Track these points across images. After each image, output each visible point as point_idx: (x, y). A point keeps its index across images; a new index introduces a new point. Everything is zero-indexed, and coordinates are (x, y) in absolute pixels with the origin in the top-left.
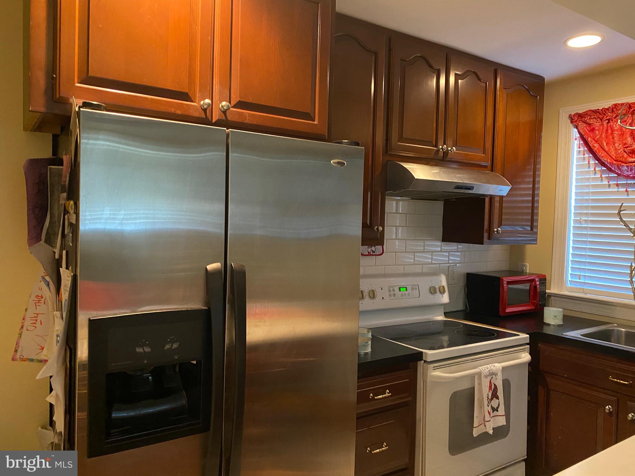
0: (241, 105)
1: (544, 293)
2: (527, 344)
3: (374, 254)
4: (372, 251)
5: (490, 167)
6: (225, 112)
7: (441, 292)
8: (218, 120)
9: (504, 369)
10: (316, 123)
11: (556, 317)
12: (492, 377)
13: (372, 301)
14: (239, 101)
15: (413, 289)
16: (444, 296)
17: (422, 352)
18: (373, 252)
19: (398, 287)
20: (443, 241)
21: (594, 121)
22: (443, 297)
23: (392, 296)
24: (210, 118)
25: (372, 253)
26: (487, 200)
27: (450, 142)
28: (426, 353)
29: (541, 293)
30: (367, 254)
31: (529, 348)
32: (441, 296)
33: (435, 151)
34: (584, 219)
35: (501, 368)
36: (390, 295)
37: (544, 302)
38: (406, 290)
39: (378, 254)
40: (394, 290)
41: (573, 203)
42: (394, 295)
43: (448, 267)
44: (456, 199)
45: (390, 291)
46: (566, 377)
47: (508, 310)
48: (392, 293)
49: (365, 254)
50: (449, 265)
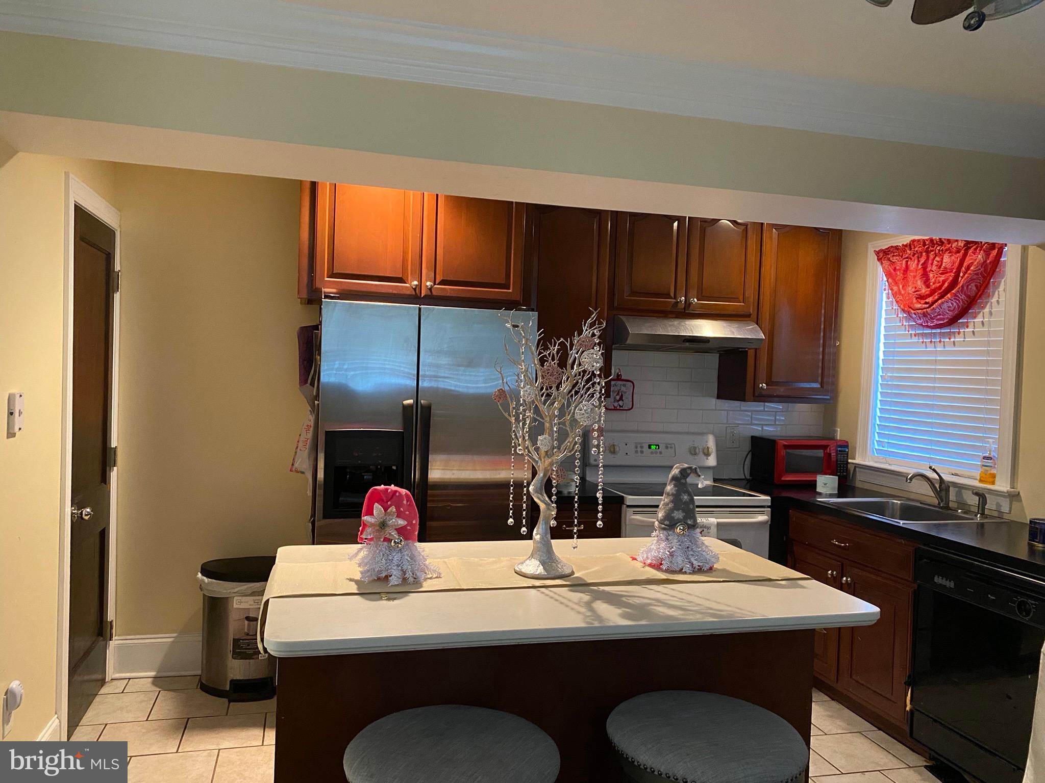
0: (443, 282)
1: (845, 462)
2: (768, 507)
3: (621, 408)
4: (619, 405)
5: (754, 316)
6: (430, 289)
7: (704, 454)
8: (425, 295)
9: (719, 524)
10: (510, 291)
12: (703, 530)
13: (613, 456)
14: (442, 280)
15: (667, 448)
16: (709, 458)
17: (623, 497)
18: (620, 406)
19: (647, 444)
20: (718, 398)
21: (896, 259)
22: (707, 459)
23: (639, 454)
24: (419, 295)
25: (618, 408)
26: (751, 354)
27: (693, 292)
28: (626, 498)
30: (613, 408)
31: (770, 511)
32: (705, 457)
33: (672, 303)
34: (889, 375)
35: (716, 523)
36: (636, 452)
38: (659, 448)
39: (626, 409)
40: (642, 447)
41: (881, 356)
42: (642, 452)
43: (727, 427)
44: (723, 351)
45: (636, 447)
47: (786, 478)
48: (639, 449)
49: (610, 408)
50: (728, 426)
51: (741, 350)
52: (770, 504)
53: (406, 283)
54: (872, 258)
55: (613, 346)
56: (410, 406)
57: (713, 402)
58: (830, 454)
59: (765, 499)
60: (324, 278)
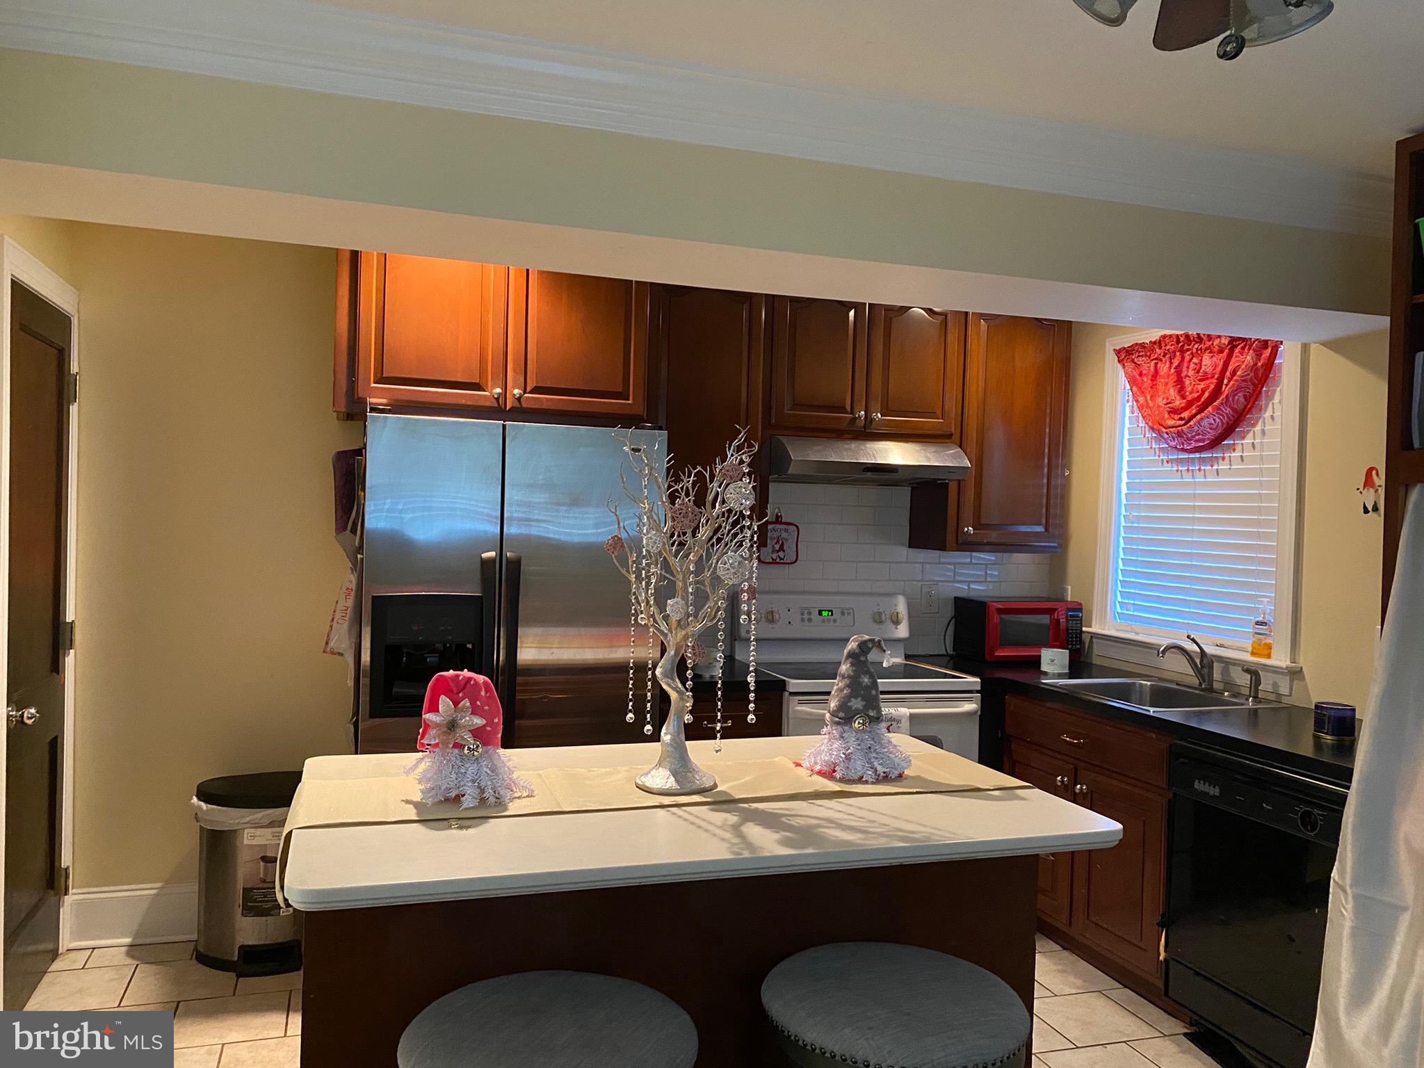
0: (536, 390)
1: (1078, 631)
2: (978, 692)
3: (782, 561)
4: (779, 557)
5: (956, 437)
6: (519, 399)
7: (892, 621)
8: (512, 407)
9: (912, 716)
10: (630, 402)
11: (1052, 661)
12: (891, 725)
13: (771, 626)
14: (535, 387)
15: (843, 614)
16: (899, 627)
17: (784, 681)
18: (781, 559)
19: (818, 609)
20: (910, 547)
21: (1142, 361)
22: (896, 629)
23: (806, 621)
24: (503, 407)
25: (778, 560)
26: (953, 487)
27: (876, 404)
28: (788, 682)
29: (1070, 631)
30: (771, 561)
31: (980, 698)
32: (894, 627)
33: (849, 419)
34: (1135, 514)
35: (908, 714)
36: (803, 620)
37: (1078, 646)
38: (832, 615)
39: (789, 562)
40: (810, 613)
41: (1124, 490)
42: (810, 620)
43: (922, 585)
44: (918, 483)
45: (803, 614)
46: (1029, 742)
47: (1000, 653)
48: (806, 616)
49: (767, 561)
50: (923, 583)
51: (939, 482)
52: (979, 688)
53: (485, 391)
54: (1111, 358)
55: (770, 477)
56: (491, 561)
57: (904, 552)
58: (1058, 621)
59: (973, 681)
60: (370, 384)
